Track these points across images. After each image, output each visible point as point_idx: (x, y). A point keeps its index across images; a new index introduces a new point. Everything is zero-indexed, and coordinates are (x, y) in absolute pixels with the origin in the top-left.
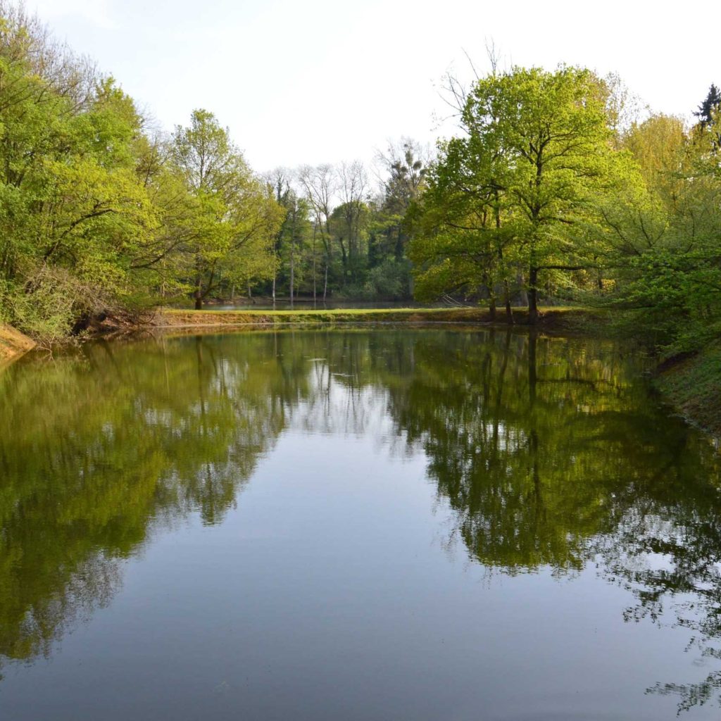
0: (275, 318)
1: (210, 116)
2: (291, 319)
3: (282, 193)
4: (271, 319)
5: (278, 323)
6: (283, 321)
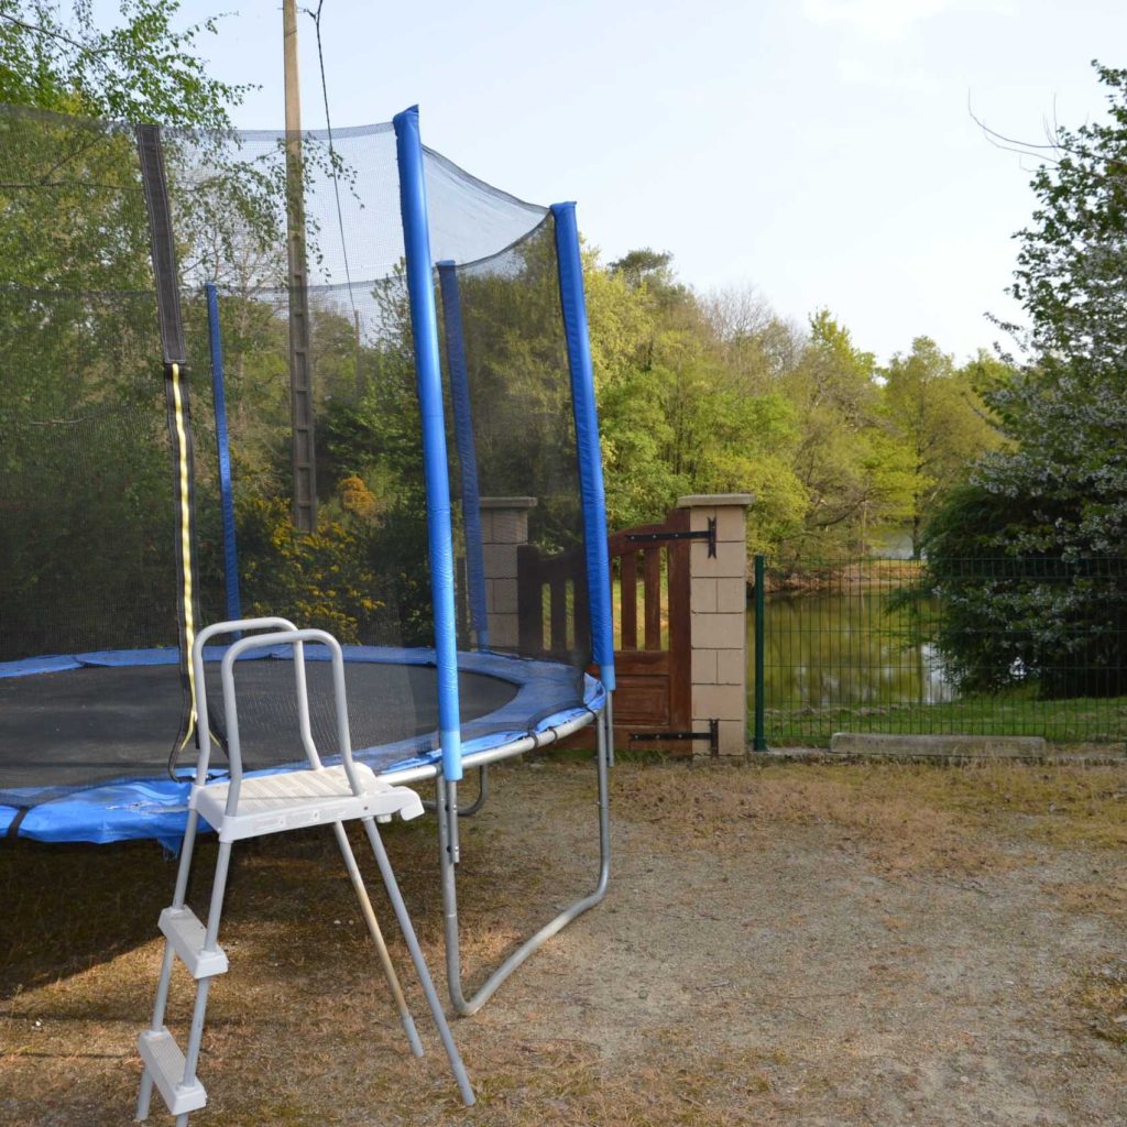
1: (932, 344)
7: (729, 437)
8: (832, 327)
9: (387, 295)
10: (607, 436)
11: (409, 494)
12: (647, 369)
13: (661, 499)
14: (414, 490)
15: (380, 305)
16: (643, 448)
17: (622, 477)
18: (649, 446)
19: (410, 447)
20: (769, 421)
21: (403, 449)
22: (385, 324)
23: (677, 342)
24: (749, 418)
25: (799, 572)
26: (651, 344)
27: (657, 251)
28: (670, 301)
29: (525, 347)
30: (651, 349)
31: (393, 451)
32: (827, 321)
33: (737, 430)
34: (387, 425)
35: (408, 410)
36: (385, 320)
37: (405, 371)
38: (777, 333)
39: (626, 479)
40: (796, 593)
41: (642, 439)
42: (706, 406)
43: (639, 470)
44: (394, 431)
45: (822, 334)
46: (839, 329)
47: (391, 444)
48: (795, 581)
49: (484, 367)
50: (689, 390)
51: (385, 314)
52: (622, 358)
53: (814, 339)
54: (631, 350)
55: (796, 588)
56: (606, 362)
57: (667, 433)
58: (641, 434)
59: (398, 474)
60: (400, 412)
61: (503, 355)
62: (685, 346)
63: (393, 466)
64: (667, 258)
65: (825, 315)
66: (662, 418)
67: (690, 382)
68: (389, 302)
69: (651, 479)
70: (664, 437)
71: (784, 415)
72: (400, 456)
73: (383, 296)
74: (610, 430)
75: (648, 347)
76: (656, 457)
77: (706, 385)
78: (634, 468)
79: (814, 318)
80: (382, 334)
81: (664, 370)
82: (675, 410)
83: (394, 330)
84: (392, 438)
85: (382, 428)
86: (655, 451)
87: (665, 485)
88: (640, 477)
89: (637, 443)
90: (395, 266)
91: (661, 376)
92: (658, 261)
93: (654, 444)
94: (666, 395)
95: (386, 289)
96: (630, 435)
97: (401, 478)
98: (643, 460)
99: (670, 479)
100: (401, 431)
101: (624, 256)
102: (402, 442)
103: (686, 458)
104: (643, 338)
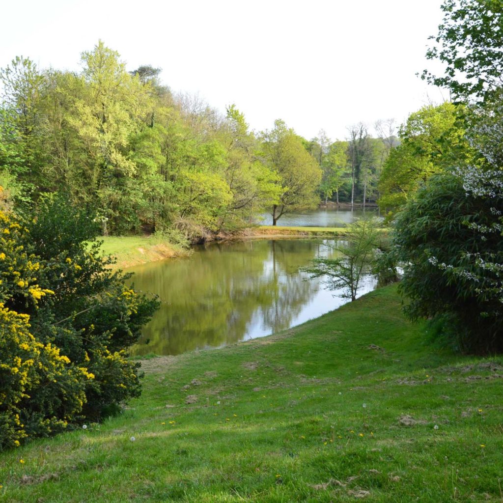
0: (310, 233)
1: (283, 123)
2: (318, 234)
3: (362, 137)
4: (307, 234)
5: (311, 236)
6: (313, 235)
7: (193, 163)
8: (236, 113)
9: (8, 77)
10: (132, 160)
11: (21, 188)
12: (151, 126)
13: (159, 194)
14: (24, 186)
15: (4, 82)
16: (150, 167)
17: (138, 182)
18: (154, 167)
19: (22, 162)
20: (213, 156)
21: (18, 163)
22: (6, 93)
23: (167, 113)
24: (204, 154)
25: (223, 231)
26: (153, 114)
27: (154, 67)
28: (161, 93)
29: (88, 110)
30: (153, 116)
31: (12, 164)
32: (234, 109)
33: (197, 159)
34: (8, 149)
35: (20, 141)
36: (7, 91)
37: (19, 120)
38: (209, 114)
39: (141, 183)
40: (221, 242)
41: (149, 162)
42: (182, 147)
43: (147, 179)
44: (13, 153)
45: (232, 115)
46: (240, 113)
47: (11, 160)
48: (221, 235)
49: (64, 120)
50: (173, 138)
51: (7, 88)
52: (139, 119)
53: (228, 117)
54: (144, 116)
55: (221, 239)
56: (131, 121)
57: (163, 159)
58: (149, 160)
59: (15, 177)
60: (16, 142)
61: (75, 114)
62: (172, 115)
63: (13, 172)
64: (160, 70)
65: (233, 106)
66: (160, 152)
67: (174, 134)
68: (9, 81)
69: (154, 184)
70: (160, 162)
71: (221, 153)
72: (16, 166)
73: (6, 77)
74: (133, 157)
75: (151, 115)
76: (157, 172)
77: (182, 135)
78: (145, 177)
79: (228, 107)
80: (6, 99)
81: (161, 127)
82: (166, 147)
83: (12, 97)
84: (11, 157)
85: (6, 151)
86: (156, 169)
87: (161, 187)
88: (148, 183)
89: (147, 164)
90: (13, 62)
91: (159, 130)
92: (154, 72)
93: (156, 165)
94: (162, 140)
95: (7, 73)
96: (144, 160)
97: (16, 179)
98: (149, 174)
99: (163, 183)
100: (17, 153)
101: (137, 68)
102: (17, 159)
103: (171, 173)
104: (150, 110)
